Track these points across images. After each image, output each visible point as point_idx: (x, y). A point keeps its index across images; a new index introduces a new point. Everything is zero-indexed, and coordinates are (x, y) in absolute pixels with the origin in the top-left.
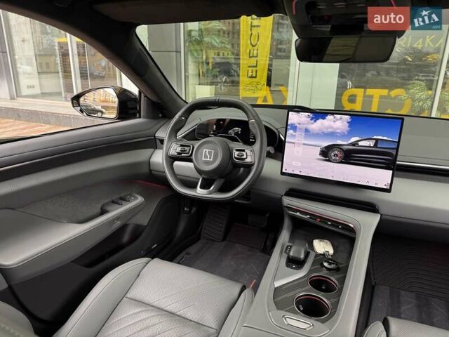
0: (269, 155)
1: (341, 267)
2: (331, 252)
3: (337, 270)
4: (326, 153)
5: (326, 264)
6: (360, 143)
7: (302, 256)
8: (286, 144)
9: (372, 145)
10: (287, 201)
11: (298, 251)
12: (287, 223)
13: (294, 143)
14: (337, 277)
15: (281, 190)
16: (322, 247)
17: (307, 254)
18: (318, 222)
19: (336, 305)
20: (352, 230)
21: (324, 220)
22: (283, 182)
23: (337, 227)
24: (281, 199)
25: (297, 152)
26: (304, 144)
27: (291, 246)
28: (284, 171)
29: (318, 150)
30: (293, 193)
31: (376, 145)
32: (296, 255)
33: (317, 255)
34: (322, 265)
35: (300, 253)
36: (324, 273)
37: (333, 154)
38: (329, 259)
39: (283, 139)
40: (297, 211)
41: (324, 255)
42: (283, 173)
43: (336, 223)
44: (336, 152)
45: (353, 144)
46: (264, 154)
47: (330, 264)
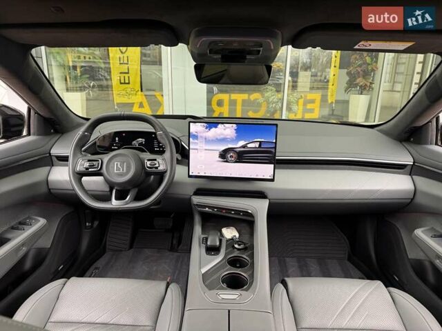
0: (179, 162)
1: (249, 248)
2: (237, 235)
3: (245, 249)
4: (224, 155)
5: (236, 246)
6: (249, 146)
7: (218, 244)
8: (191, 150)
9: (257, 146)
10: (197, 200)
11: (213, 240)
12: (197, 219)
13: (197, 149)
14: (246, 254)
15: (191, 191)
16: (230, 233)
17: (221, 241)
18: (224, 213)
19: (252, 276)
20: (251, 215)
21: (229, 210)
22: (193, 184)
23: (240, 214)
24: (190, 199)
25: (201, 157)
26: (206, 150)
27: (207, 239)
28: (191, 174)
29: (217, 154)
30: (200, 192)
31: (260, 145)
32: (213, 244)
33: (228, 241)
34: (233, 247)
35: (216, 242)
36: (236, 253)
37: (229, 156)
38: (238, 242)
39: (187, 148)
40: (205, 207)
41: (232, 239)
42: (190, 176)
43: (238, 212)
44: (232, 154)
45: (244, 147)
46: (175, 161)
47: (239, 245)
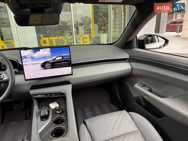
0: (16, 73)
1: (64, 110)
2: (58, 106)
3: (63, 112)
4: (43, 66)
5: (58, 112)
6: (57, 59)
7: (47, 113)
8: (24, 66)
9: (61, 59)
10: (32, 92)
11: (44, 112)
12: (35, 102)
13: (27, 65)
14: (64, 115)
15: (28, 88)
16: (53, 105)
17: (49, 111)
18: (49, 96)
19: (67, 127)
20: (63, 94)
21: (51, 94)
22: (28, 84)
23: (57, 95)
24: (29, 92)
25: (30, 68)
26: (32, 64)
27: (40, 112)
28: (26, 79)
29: (40, 65)
30: (34, 87)
31: (62, 58)
32: (44, 114)
33: (53, 110)
34: (56, 113)
35: (46, 113)
36: (58, 116)
37: (47, 66)
38: (58, 109)
39: (21, 64)
40: (38, 95)
41: (55, 108)
42: (26, 80)
43: (56, 94)
44: (48, 64)
45: (54, 60)
46: (14, 73)
47: (59, 111)
